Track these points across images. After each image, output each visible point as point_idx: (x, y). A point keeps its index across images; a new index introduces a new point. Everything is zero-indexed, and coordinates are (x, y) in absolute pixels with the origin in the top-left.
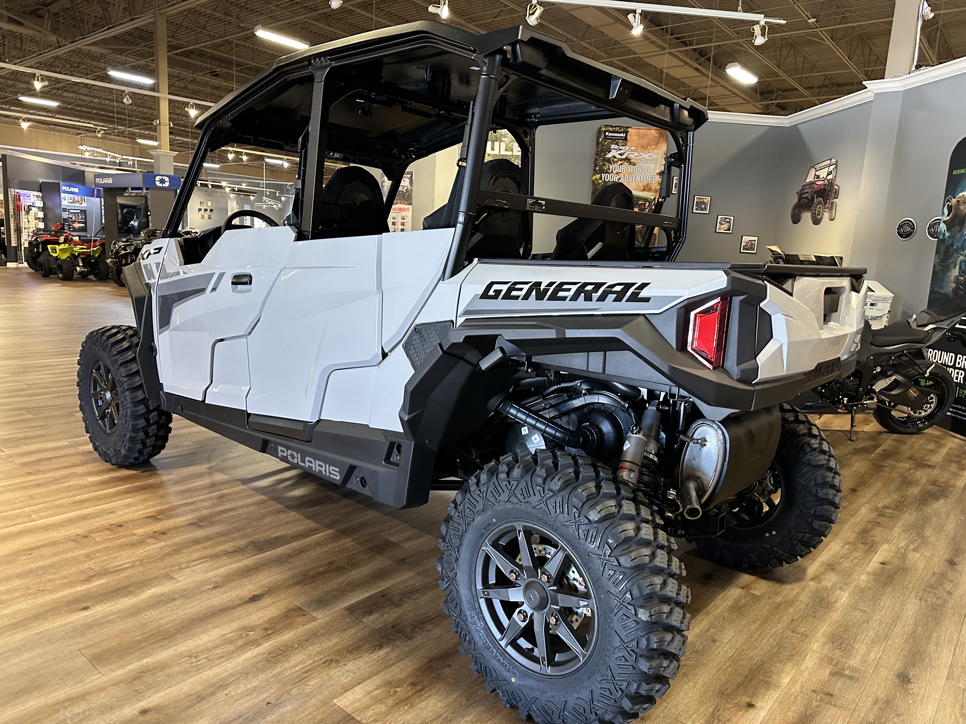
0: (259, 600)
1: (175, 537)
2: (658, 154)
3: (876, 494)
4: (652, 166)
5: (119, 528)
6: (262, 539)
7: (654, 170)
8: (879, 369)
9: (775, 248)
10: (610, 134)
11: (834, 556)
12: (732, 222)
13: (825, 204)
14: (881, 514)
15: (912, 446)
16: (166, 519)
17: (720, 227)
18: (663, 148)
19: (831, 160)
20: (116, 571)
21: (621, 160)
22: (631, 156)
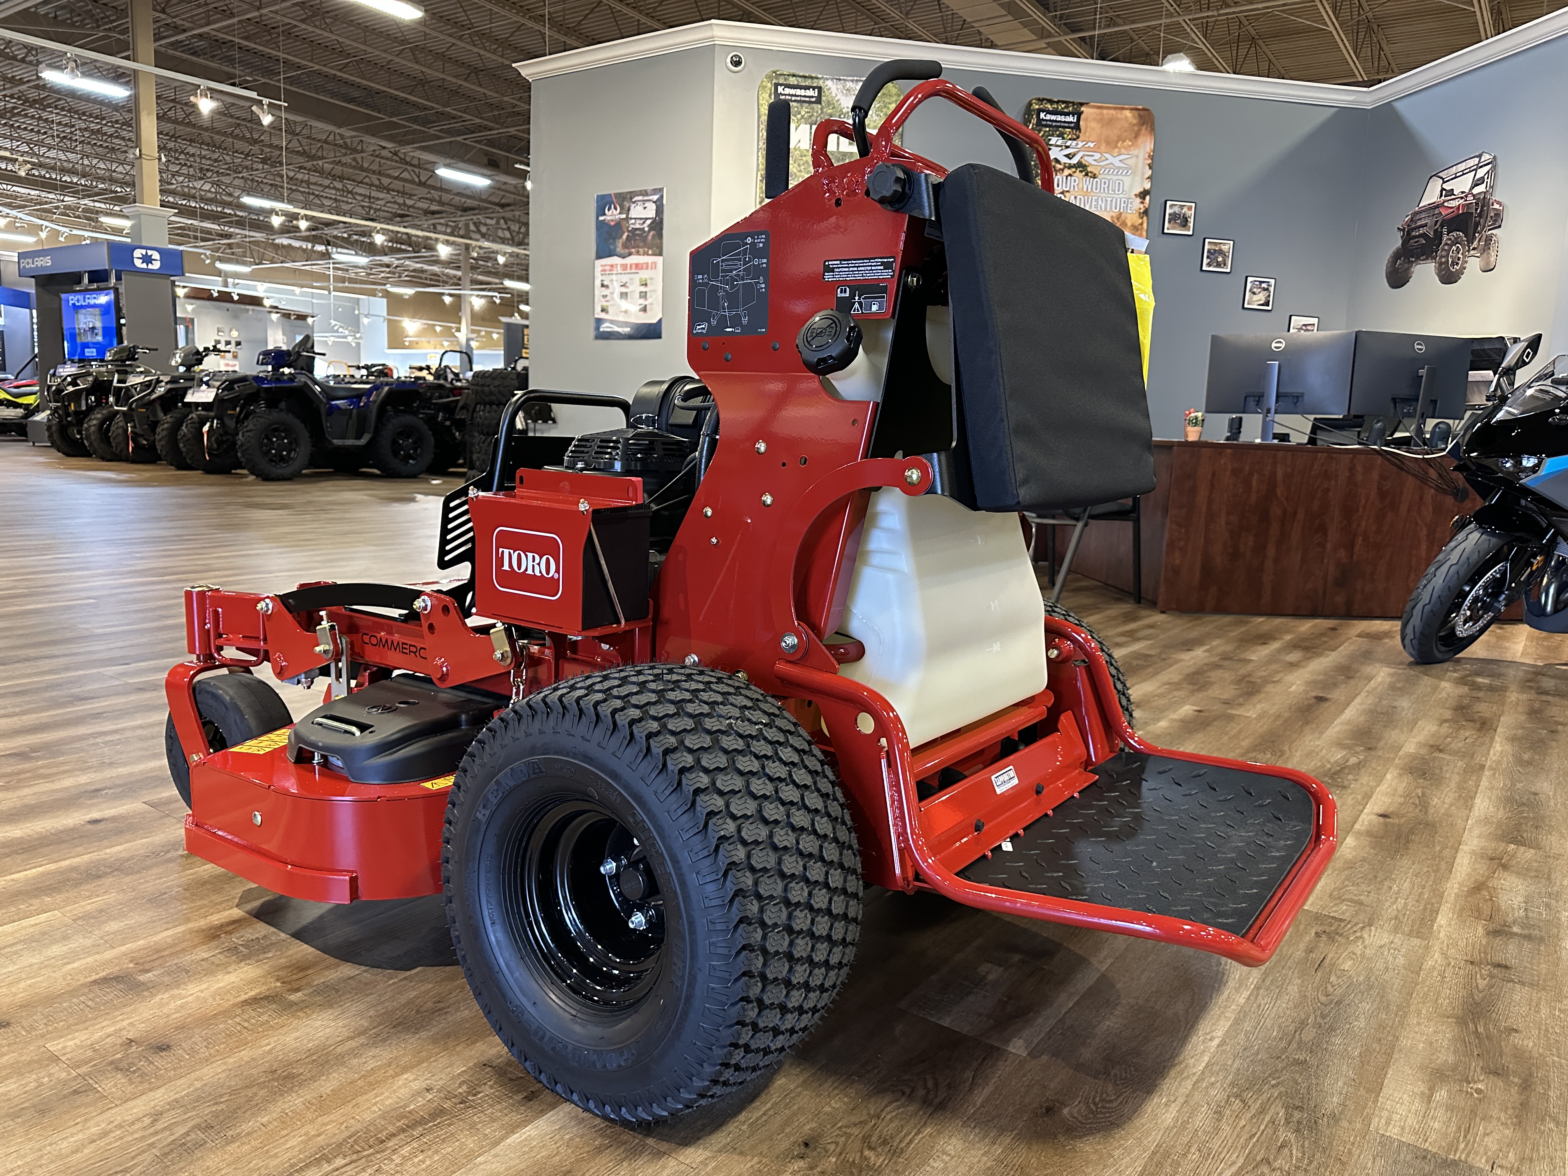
2: (1137, 157)
4: (1127, 180)
7: (1131, 187)
10: (1049, 117)
12: (1272, 289)
13: (1470, 241)
17: (1251, 298)
18: (1147, 145)
19: (1480, 156)
21: (1070, 167)
22: (1088, 160)
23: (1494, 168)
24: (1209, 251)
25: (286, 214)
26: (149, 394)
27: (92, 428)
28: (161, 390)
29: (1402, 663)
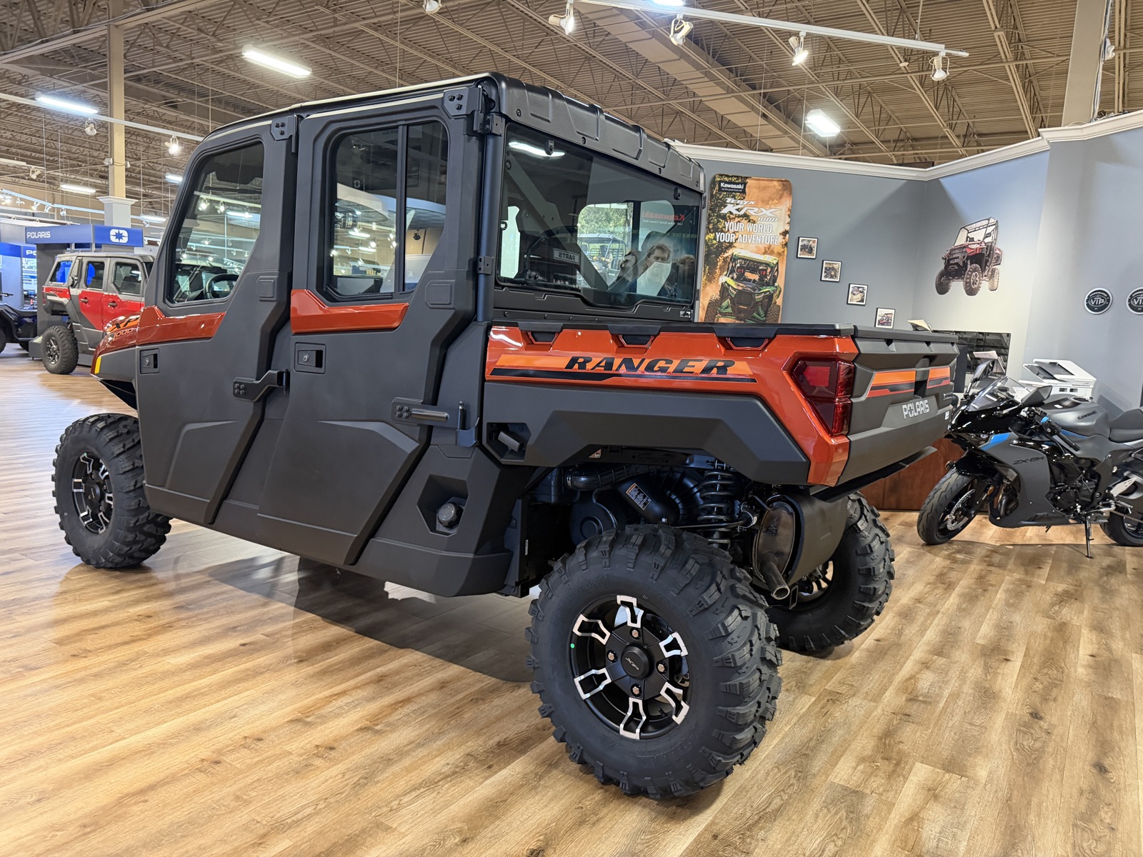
1: (353, 754)
4: (775, 225)
5: (258, 743)
6: (480, 749)
7: (777, 229)
8: (1115, 470)
9: (919, 323)
10: (726, 186)
12: (865, 292)
13: (983, 270)
16: (321, 724)
17: (852, 298)
18: (787, 203)
19: (989, 219)
20: (298, 822)
21: (739, 216)
22: (751, 212)
23: (997, 228)
24: (826, 268)
25: (211, 201)
29: (918, 544)
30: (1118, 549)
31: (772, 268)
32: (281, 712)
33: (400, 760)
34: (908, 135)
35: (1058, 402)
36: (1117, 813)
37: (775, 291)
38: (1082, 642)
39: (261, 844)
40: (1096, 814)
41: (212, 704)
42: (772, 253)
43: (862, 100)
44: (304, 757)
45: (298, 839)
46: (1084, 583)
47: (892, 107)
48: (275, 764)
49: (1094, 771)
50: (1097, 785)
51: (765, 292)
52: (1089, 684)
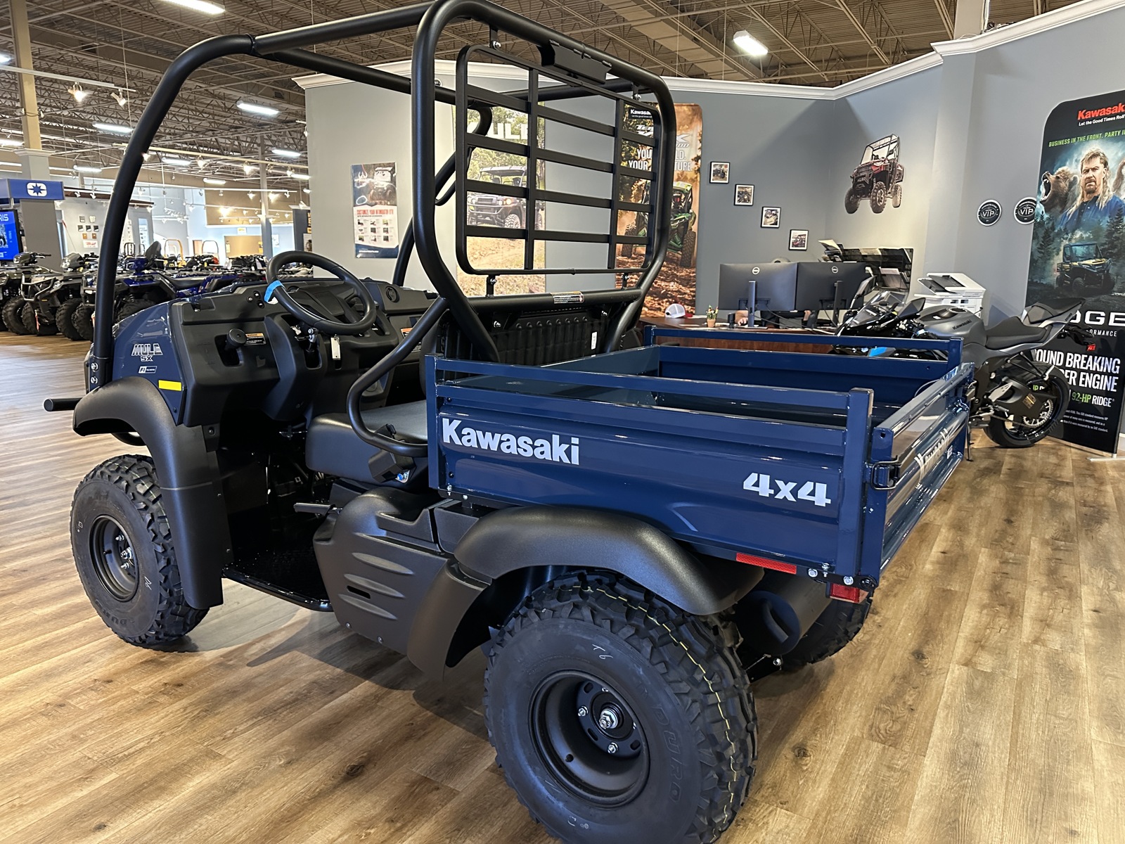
0: (362, 773)
1: (199, 689)
2: (691, 135)
3: (1035, 525)
4: (685, 150)
5: (107, 685)
6: (327, 677)
7: (689, 155)
8: (993, 376)
9: (830, 243)
10: (636, 112)
11: (1039, 608)
12: (779, 214)
13: (887, 189)
14: (1057, 549)
15: (1035, 463)
16: (175, 663)
18: (698, 127)
19: (891, 137)
20: (128, 757)
23: (898, 145)
24: (739, 193)
26: (50, 289)
27: (9, 313)
28: (57, 286)
30: (1000, 452)
31: (686, 195)
32: (136, 654)
33: (244, 692)
34: (840, 54)
35: (937, 314)
36: (921, 696)
37: (690, 218)
38: (938, 540)
39: (87, 778)
40: (901, 697)
41: (69, 651)
42: (685, 179)
43: (791, 20)
44: (150, 695)
45: (125, 771)
46: (957, 485)
47: (822, 26)
48: (120, 704)
49: (912, 658)
50: (911, 670)
51: (680, 220)
52: (932, 579)
